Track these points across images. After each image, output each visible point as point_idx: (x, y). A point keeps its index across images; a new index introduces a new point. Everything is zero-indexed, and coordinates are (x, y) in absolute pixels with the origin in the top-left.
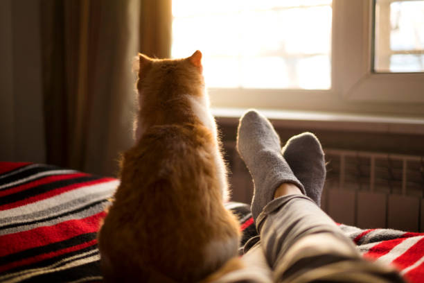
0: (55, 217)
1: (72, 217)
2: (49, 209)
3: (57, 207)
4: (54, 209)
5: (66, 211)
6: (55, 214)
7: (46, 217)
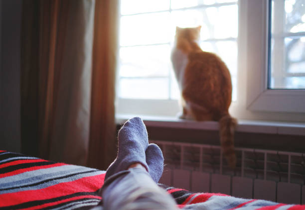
0: (18, 188)
1: (30, 189)
2: (14, 182)
3: (20, 181)
4: (17, 182)
5: (26, 184)
6: (18, 185)
7: (11, 187)
